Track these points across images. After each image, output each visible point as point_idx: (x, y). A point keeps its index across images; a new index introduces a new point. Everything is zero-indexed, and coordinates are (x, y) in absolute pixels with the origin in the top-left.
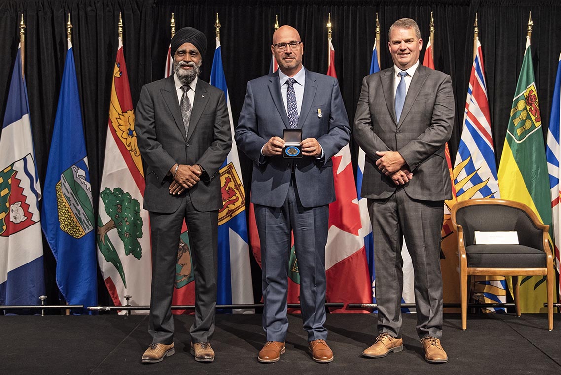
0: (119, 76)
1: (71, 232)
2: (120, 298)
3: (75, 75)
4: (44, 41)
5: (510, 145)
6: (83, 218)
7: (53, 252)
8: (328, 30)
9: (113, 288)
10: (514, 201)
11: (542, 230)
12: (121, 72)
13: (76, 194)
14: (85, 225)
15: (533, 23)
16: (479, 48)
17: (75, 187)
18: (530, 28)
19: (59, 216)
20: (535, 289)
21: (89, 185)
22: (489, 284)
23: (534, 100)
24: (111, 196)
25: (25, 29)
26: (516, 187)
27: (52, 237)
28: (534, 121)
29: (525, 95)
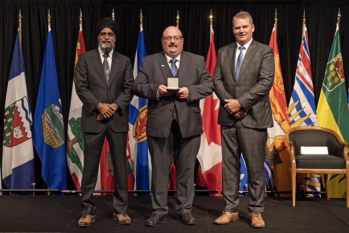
0: (80, 49)
3: (53, 48)
4: (33, 27)
5: (324, 93)
6: (58, 136)
7: (40, 156)
8: (210, 20)
9: (77, 179)
10: (327, 128)
11: (343, 146)
12: (81, 46)
13: (54, 122)
14: (59, 140)
16: (306, 31)
17: (54, 117)
18: (339, 18)
19: (43, 135)
20: (339, 183)
21: (62, 116)
22: (310, 179)
23: (340, 64)
24: (75, 123)
25: (22, 19)
26: (328, 119)
27: (39, 148)
28: (340, 77)
29: (335, 61)
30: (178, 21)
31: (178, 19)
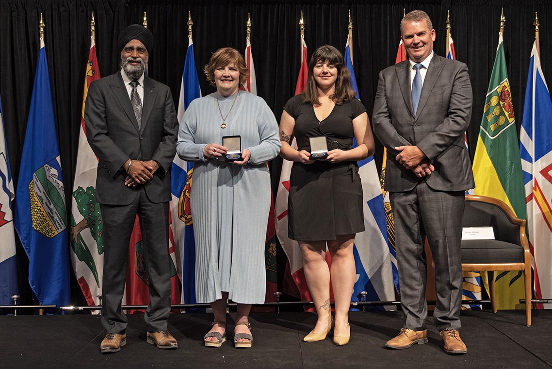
0: (91, 75)
1: (44, 231)
2: (93, 298)
3: (48, 75)
4: (17, 42)
5: (484, 141)
6: (56, 217)
7: (26, 251)
8: (301, 27)
9: (87, 287)
10: (489, 196)
11: (518, 225)
12: (93, 71)
13: (49, 193)
14: (57, 224)
15: (505, 19)
16: (451, 44)
17: (47, 186)
18: (502, 24)
19: (32, 215)
20: (510, 285)
21: (61, 184)
23: (507, 96)
24: (83, 195)
26: (490, 184)
27: (24, 237)
28: (507, 116)
29: (498, 90)
30: (249, 29)
31: (249, 26)
